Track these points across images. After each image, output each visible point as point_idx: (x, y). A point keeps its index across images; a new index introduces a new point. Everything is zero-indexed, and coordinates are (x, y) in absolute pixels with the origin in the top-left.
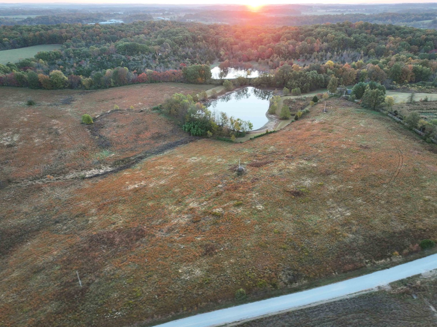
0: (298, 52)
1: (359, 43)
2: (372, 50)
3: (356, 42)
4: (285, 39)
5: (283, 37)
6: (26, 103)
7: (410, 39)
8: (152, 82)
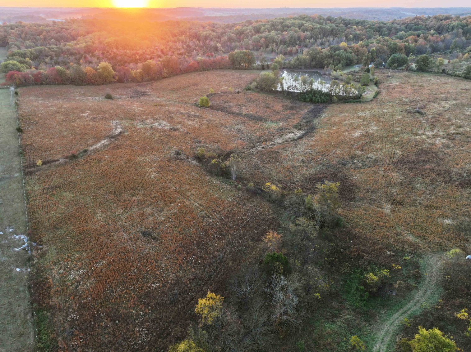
0: (288, 41)
1: (335, 31)
2: (351, 36)
3: (332, 31)
4: (267, 30)
5: (262, 28)
6: (104, 96)
7: (369, 27)
8: (204, 70)
